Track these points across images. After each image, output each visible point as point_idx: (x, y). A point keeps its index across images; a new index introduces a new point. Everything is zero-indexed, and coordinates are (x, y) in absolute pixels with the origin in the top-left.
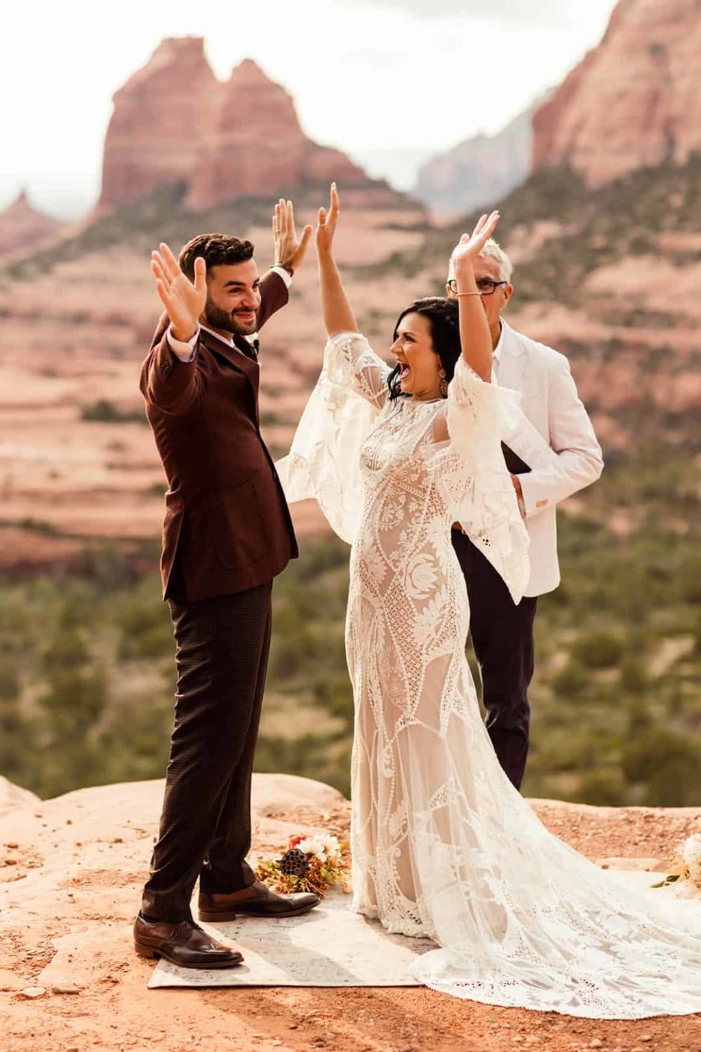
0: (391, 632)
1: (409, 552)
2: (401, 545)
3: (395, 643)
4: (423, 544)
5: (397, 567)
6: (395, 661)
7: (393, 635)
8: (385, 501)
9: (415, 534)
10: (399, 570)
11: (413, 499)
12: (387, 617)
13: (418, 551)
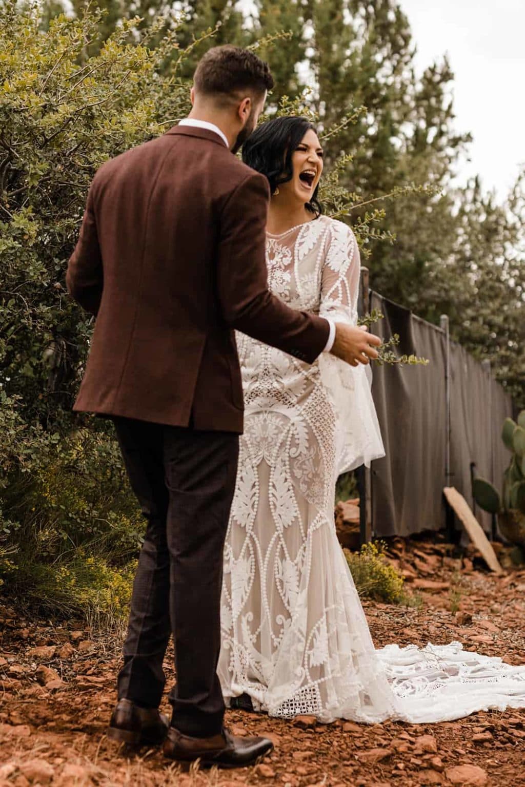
0: (316, 435)
3: (320, 445)
5: (317, 379)
6: (319, 461)
7: (318, 438)
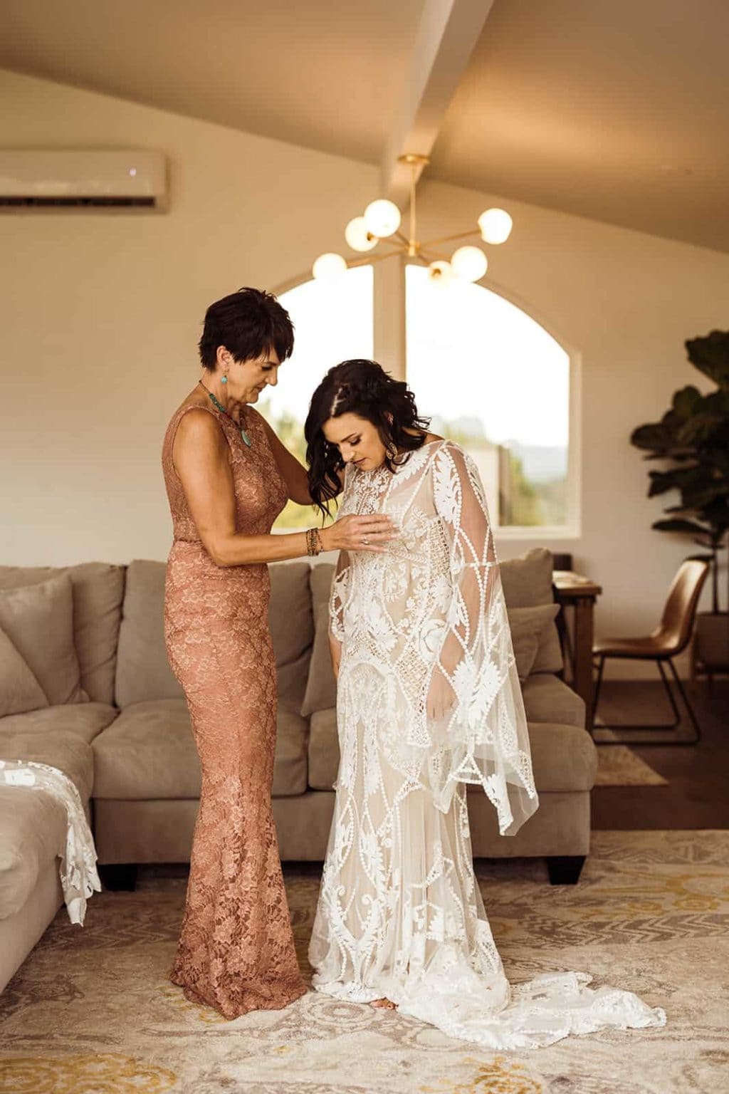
1: (420, 619)
2: (410, 613)
4: (432, 610)
5: (409, 634)
8: (385, 571)
9: (423, 599)
10: (411, 636)
11: (414, 565)
12: (400, 681)
13: (428, 617)
